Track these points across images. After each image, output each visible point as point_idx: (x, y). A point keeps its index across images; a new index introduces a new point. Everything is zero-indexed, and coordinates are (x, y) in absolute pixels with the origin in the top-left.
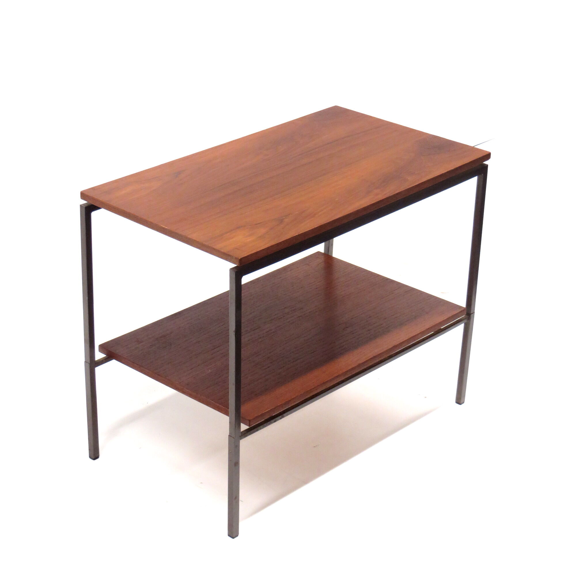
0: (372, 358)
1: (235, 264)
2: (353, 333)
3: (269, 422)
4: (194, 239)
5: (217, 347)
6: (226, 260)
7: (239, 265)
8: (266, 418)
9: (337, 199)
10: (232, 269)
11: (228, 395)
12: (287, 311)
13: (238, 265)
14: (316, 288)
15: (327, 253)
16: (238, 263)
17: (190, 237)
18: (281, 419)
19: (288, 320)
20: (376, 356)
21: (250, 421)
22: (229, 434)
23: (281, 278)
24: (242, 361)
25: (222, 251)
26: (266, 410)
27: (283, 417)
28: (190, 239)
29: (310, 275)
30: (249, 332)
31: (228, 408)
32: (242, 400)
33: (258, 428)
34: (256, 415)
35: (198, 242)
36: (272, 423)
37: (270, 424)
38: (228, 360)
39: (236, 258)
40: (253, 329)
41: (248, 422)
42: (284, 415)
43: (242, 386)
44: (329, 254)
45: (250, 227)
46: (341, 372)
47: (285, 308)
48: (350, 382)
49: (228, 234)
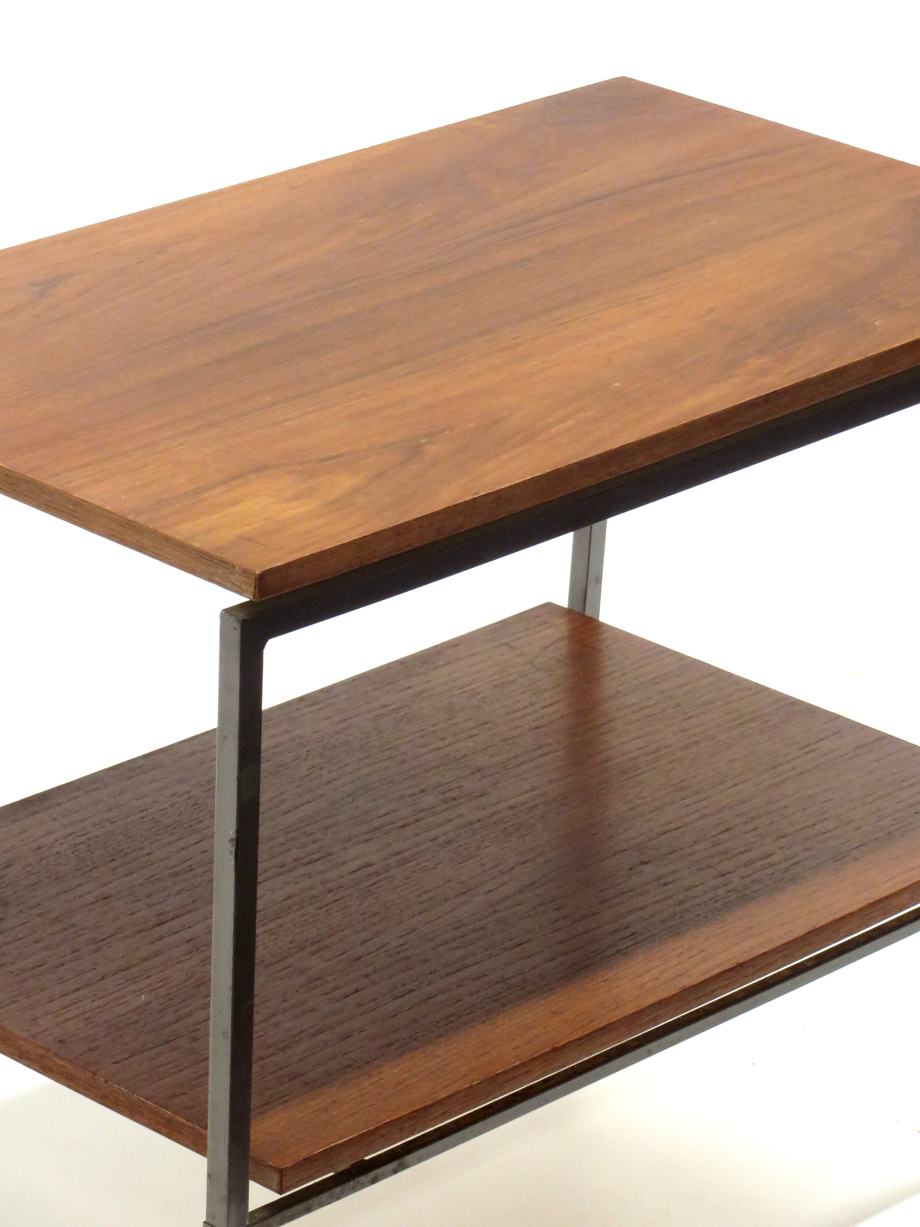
0: (731, 970)
1: (241, 594)
2: (665, 884)
3: (352, 1183)
4: (96, 502)
5: (173, 919)
6: (210, 578)
7: (254, 597)
8: (341, 1168)
9: (617, 384)
10: (228, 613)
11: (206, 1083)
12: (428, 800)
13: (252, 597)
14: (537, 728)
15: (578, 608)
16: (253, 590)
17: (80, 495)
18: (395, 1172)
19: (433, 834)
20: (745, 963)
21: (282, 1172)
22: (204, 1219)
23: (409, 688)
24: (258, 969)
25: (197, 545)
26: (341, 1138)
27: (403, 1167)
28: (79, 503)
29: (514, 681)
30: (291, 870)
31: (206, 1128)
32: (255, 1101)
33: (311, 1202)
34: (304, 1155)
35: (109, 516)
36: (363, 1186)
37: (354, 1190)
38: (206, 962)
39: (245, 572)
40: (306, 860)
41: (276, 1177)
42: (409, 1158)
43: (256, 1054)
44: (588, 613)
45: (299, 468)
46: (618, 1015)
47: (423, 791)
48: (650, 1053)
49: (218, 490)
